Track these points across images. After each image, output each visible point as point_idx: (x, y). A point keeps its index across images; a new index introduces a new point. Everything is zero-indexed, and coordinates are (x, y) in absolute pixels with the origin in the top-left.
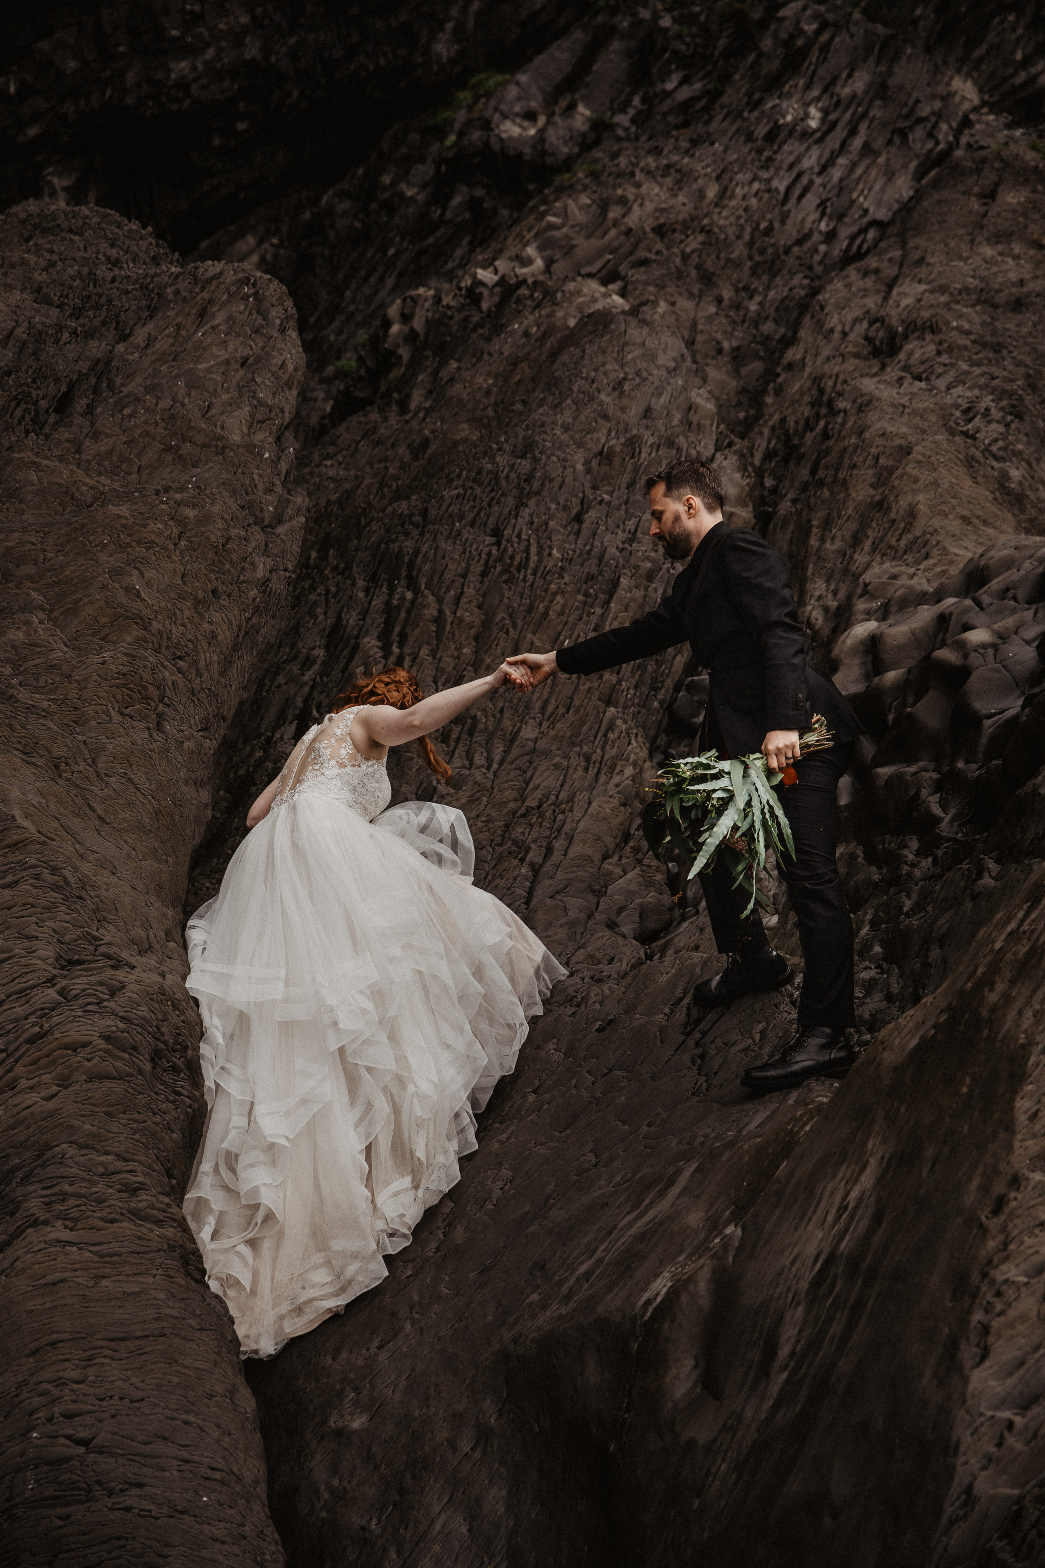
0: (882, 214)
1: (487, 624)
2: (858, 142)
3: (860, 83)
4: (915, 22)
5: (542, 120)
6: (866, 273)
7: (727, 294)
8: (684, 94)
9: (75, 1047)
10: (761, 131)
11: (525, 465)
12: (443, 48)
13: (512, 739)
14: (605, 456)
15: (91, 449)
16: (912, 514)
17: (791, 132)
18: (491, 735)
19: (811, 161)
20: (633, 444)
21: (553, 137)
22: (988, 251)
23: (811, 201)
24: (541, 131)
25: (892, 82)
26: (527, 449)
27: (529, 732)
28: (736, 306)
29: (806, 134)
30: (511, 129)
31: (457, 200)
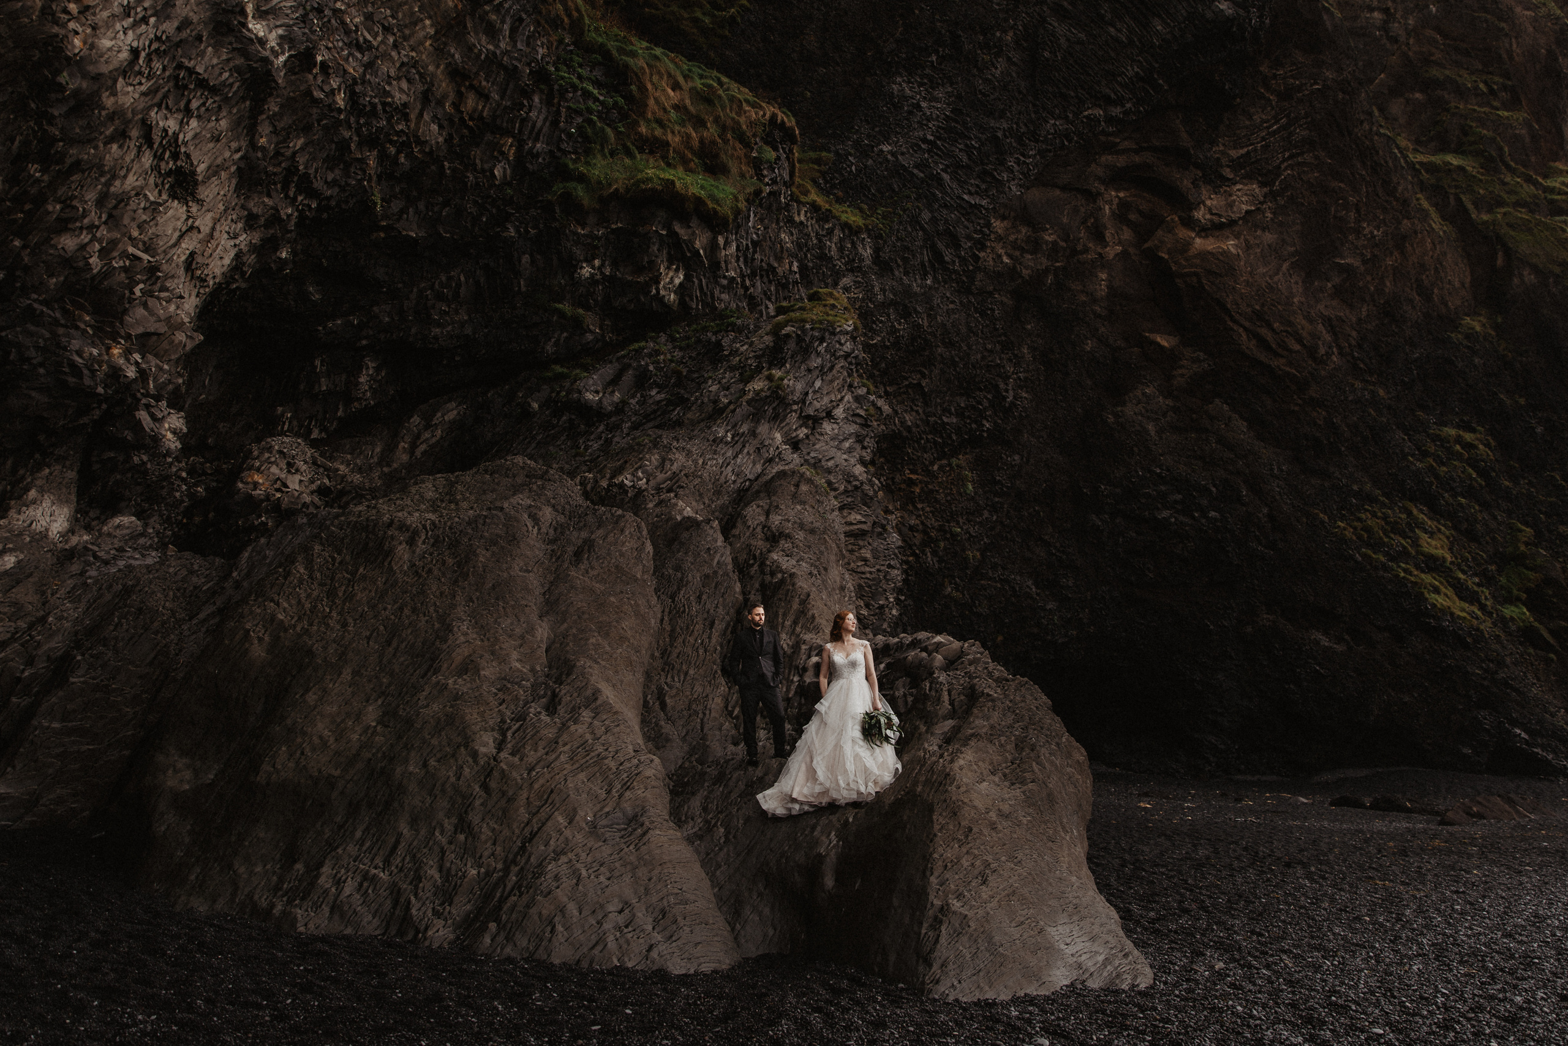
0: (751, 477)
1: (673, 630)
2: (746, 451)
3: (744, 428)
4: (765, 411)
5: (601, 395)
6: (758, 506)
7: (707, 502)
8: (658, 397)
9: (648, 778)
10: (711, 438)
11: (679, 575)
12: (550, 348)
13: (686, 674)
14: (707, 576)
15: (592, 573)
16: (813, 617)
17: (721, 441)
18: (679, 671)
19: (729, 454)
20: (715, 573)
21: (605, 402)
22: (799, 507)
23: (730, 468)
24: (600, 400)
25: (758, 431)
26: (678, 568)
27: (691, 672)
28: (709, 506)
29: (727, 443)
30: (589, 396)
31: (565, 418)
